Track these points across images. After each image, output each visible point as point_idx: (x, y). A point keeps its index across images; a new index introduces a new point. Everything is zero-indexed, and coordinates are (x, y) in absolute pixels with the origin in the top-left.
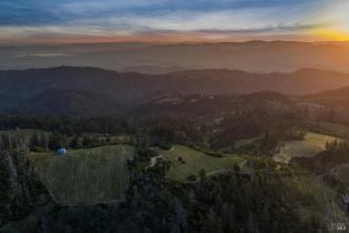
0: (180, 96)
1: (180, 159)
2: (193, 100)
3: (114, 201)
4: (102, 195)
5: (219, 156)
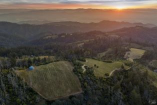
1: (95, 65)
2: (63, 36)
3: (78, 93)
5: (110, 62)
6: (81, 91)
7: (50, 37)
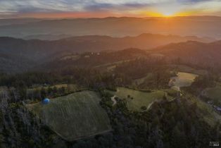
0: (77, 54)
1: (129, 96)
4: (95, 129)
6: (110, 129)
7: (69, 57)
